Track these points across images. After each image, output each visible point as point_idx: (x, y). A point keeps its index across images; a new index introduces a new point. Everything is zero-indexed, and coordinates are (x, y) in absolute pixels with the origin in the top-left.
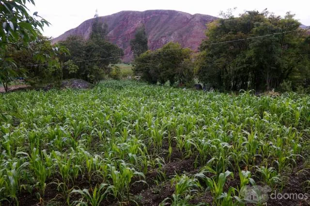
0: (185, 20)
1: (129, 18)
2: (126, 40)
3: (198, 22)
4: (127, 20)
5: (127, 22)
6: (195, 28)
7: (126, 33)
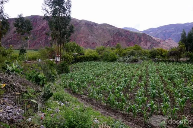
0: (76, 23)
1: (38, 20)
2: (36, 34)
3: (84, 24)
4: (36, 21)
5: (36, 22)
6: (82, 28)
7: (35, 29)
